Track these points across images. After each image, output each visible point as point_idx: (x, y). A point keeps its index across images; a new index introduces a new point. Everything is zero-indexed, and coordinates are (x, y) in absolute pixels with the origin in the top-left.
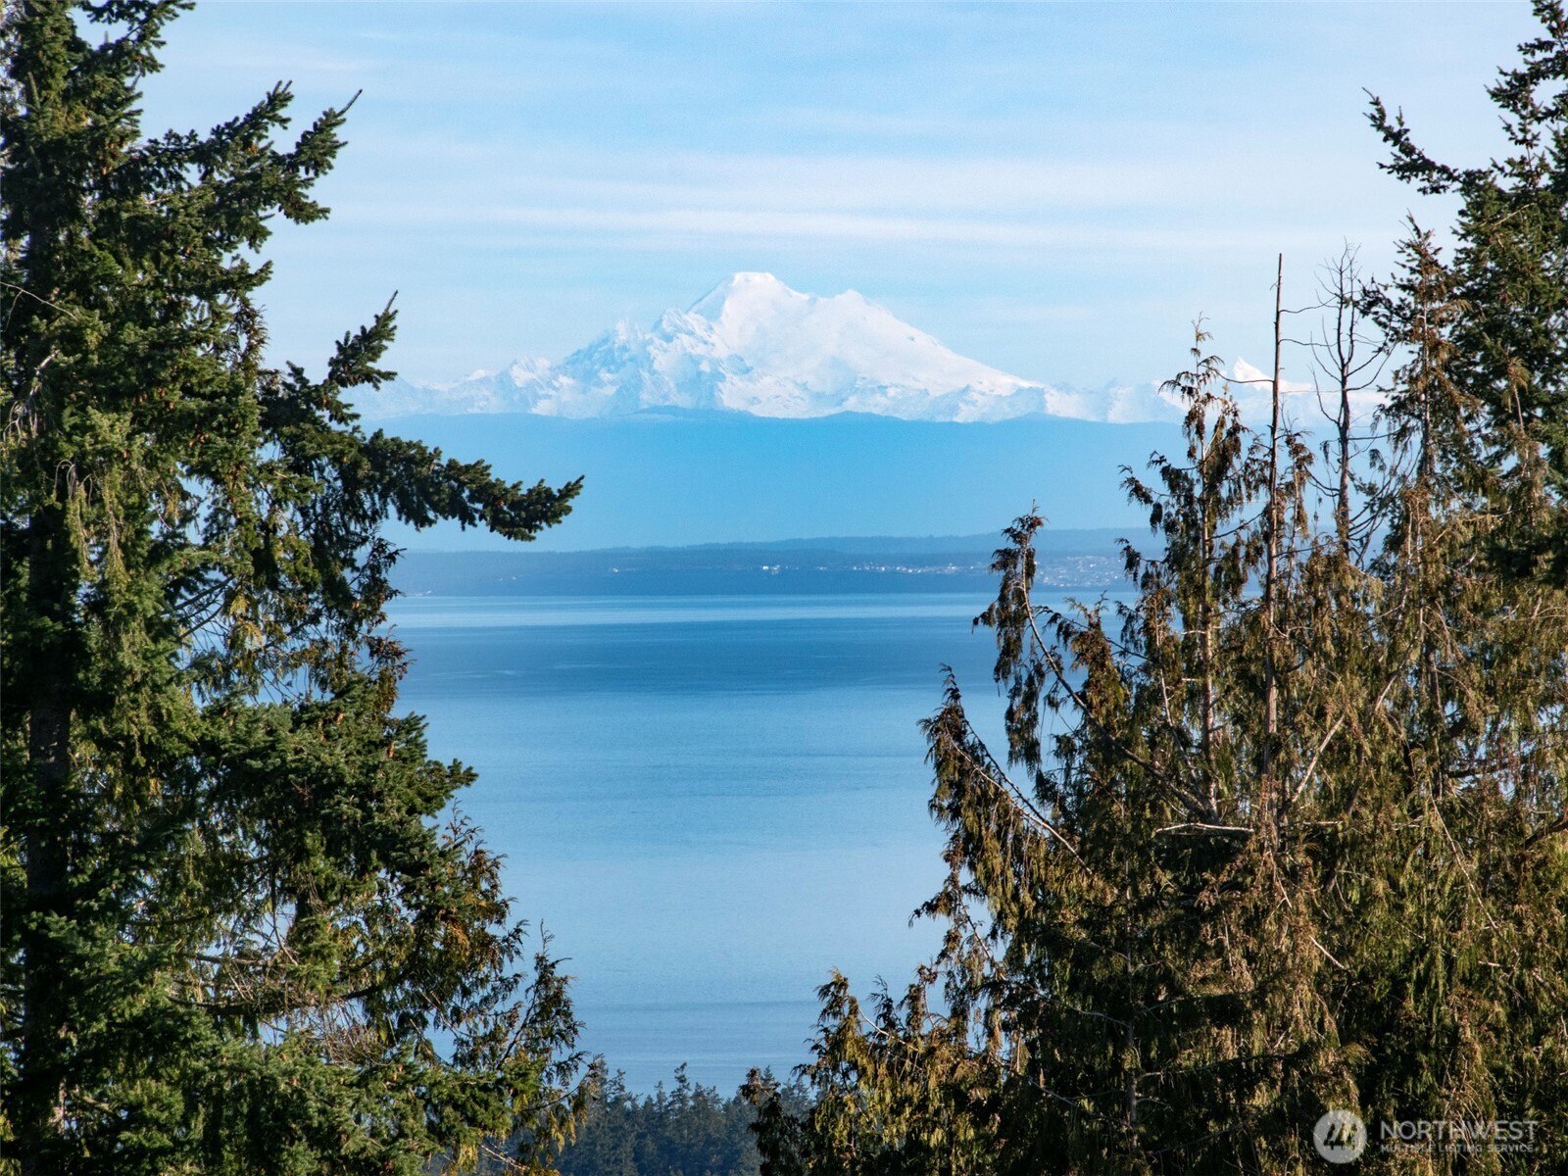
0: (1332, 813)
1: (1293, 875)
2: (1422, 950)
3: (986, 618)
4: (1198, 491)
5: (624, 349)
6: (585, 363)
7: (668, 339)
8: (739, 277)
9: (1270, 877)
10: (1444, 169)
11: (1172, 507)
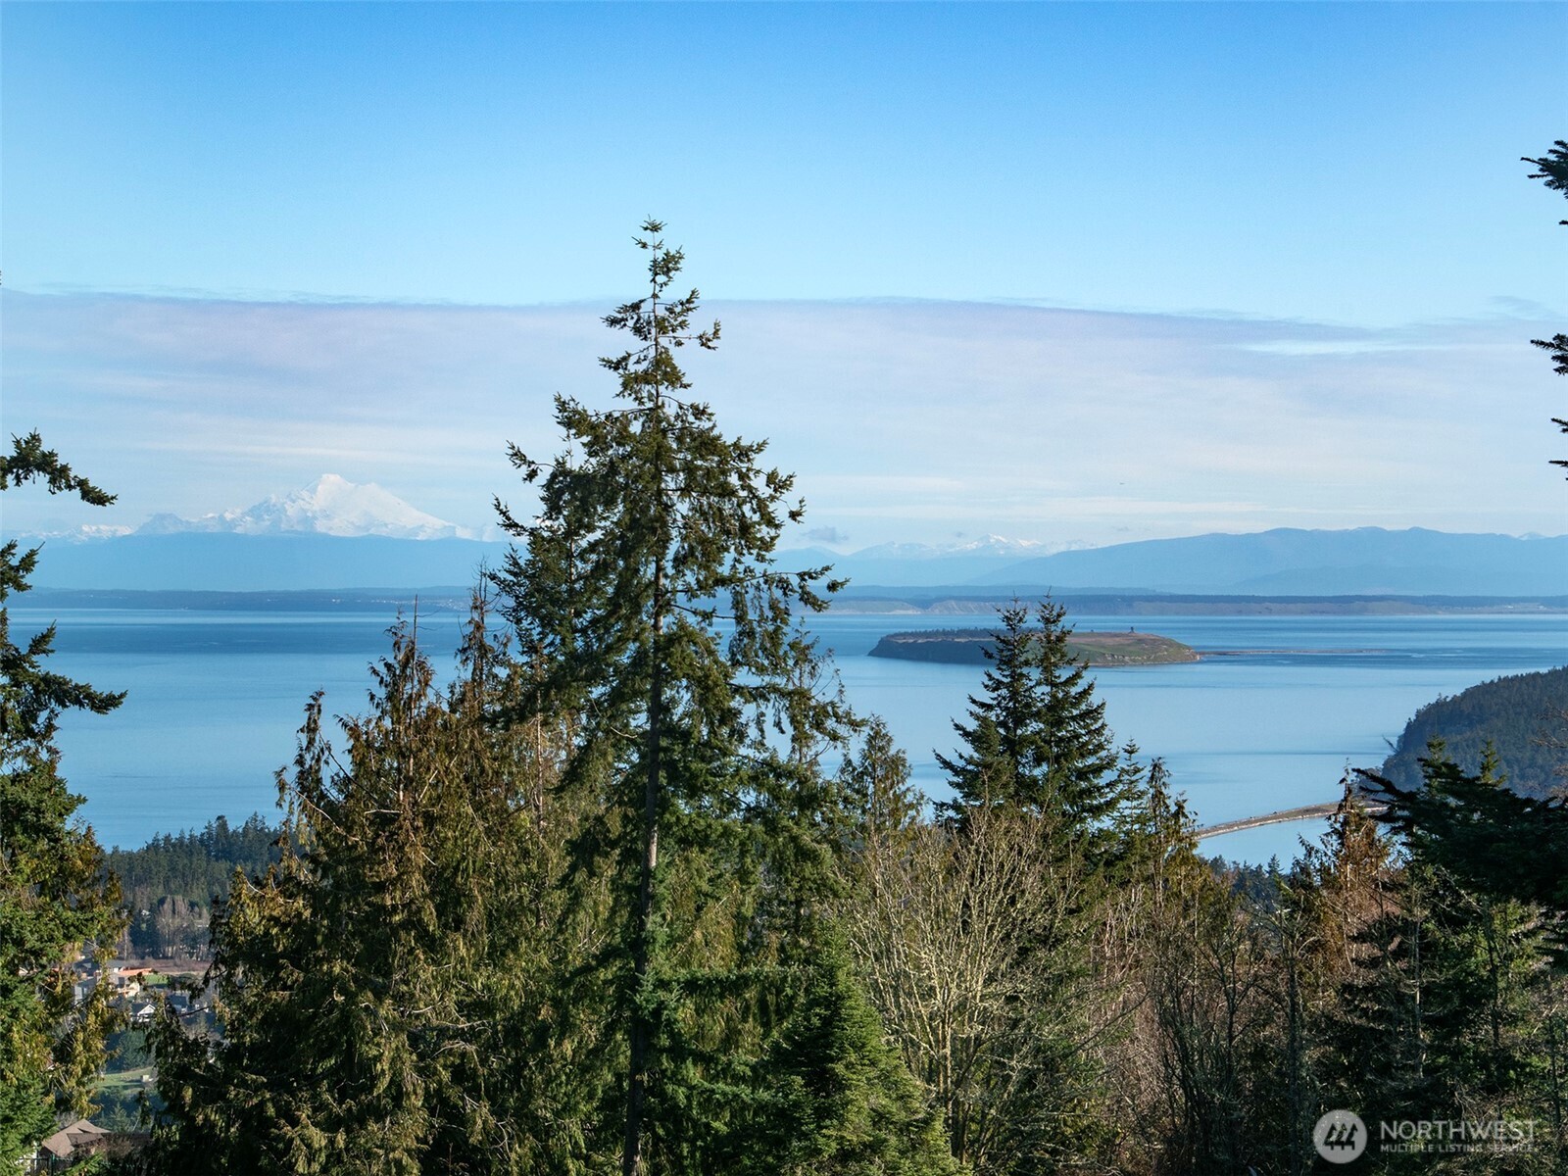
0: (433, 805)
1: (416, 829)
2: (464, 858)
3: (302, 730)
4: (398, 672)
5: (274, 505)
6: (256, 512)
7: (294, 502)
8: (325, 476)
9: (407, 831)
10: (522, 527)
11: (388, 679)
